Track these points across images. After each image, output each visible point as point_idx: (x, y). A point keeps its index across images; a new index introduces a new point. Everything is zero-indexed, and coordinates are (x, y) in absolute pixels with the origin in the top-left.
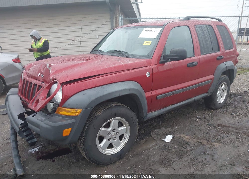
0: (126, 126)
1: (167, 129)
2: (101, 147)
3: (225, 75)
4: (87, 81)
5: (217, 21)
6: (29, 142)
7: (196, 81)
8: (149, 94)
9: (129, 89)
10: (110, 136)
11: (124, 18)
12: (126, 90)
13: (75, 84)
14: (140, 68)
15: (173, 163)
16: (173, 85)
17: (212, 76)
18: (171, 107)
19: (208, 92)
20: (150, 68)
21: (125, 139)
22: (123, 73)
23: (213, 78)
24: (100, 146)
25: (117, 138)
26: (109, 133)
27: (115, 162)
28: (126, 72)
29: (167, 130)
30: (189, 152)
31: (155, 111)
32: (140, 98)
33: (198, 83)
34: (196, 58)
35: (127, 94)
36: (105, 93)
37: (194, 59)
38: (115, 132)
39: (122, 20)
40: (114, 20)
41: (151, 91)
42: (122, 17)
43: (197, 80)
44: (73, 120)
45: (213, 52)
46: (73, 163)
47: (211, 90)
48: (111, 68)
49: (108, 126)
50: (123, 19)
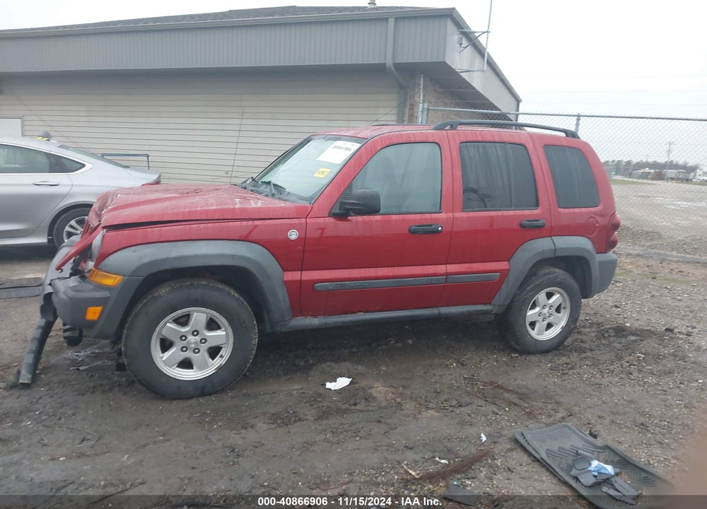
0: (226, 330)
1: (355, 367)
2: (164, 359)
3: (557, 270)
4: (149, 230)
5: (563, 134)
6: (67, 334)
7: (442, 269)
8: (295, 276)
9: (233, 255)
10: (184, 343)
11: (430, 108)
12: (224, 256)
13: (126, 232)
14: (277, 219)
15: (295, 422)
16: (365, 268)
17: (503, 265)
18: (361, 316)
19: (493, 302)
20: (302, 224)
21: (222, 356)
22: (231, 224)
23: (504, 270)
24: (162, 357)
25: (201, 350)
26: (183, 337)
27: (190, 398)
28: (238, 223)
29: (354, 369)
30: (354, 412)
31: (314, 316)
32: (261, 279)
33: (447, 274)
34: (443, 215)
35: (224, 264)
36: (173, 255)
37: (433, 217)
38: (198, 338)
39: (425, 113)
40: (407, 111)
41: (301, 271)
42: (426, 106)
43: (443, 266)
44: (105, 294)
45: (512, 208)
46: (120, 385)
47: (501, 298)
48: (207, 211)
49: (183, 321)
50: (428, 110)
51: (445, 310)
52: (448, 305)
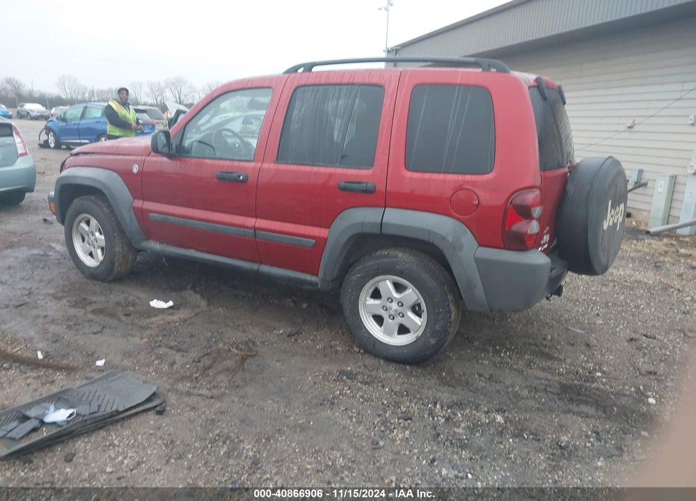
7: (251, 222)
19: (319, 274)
20: (142, 160)
23: (320, 238)
33: (255, 229)
41: (144, 200)
43: (253, 220)
51: (265, 268)
52: (272, 265)
